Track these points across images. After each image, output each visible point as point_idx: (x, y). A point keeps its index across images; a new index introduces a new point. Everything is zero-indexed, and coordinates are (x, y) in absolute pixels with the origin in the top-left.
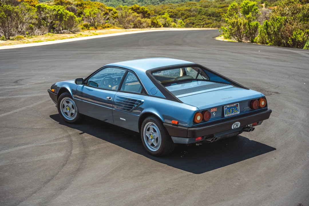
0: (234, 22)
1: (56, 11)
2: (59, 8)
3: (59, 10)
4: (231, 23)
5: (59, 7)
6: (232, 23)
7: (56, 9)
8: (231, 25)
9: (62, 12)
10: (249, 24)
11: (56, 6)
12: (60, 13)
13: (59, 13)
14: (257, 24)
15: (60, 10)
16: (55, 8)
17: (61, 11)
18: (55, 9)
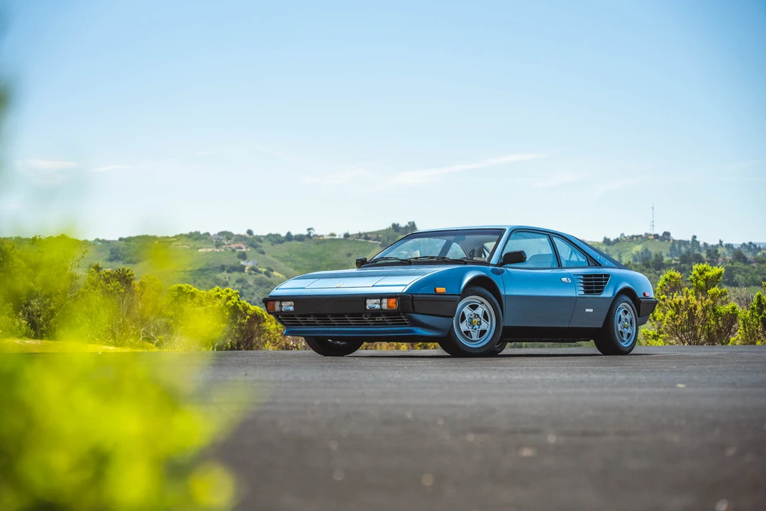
0: (680, 302)
1: (222, 300)
2: (229, 294)
3: (229, 298)
4: (673, 305)
5: (228, 291)
6: (675, 304)
7: (221, 295)
8: (672, 308)
9: (236, 304)
10: (714, 310)
11: (220, 289)
12: (232, 304)
13: (229, 305)
14: (734, 308)
15: (233, 297)
16: (219, 293)
17: (234, 301)
18: (218, 296)
